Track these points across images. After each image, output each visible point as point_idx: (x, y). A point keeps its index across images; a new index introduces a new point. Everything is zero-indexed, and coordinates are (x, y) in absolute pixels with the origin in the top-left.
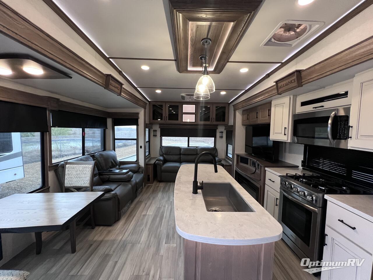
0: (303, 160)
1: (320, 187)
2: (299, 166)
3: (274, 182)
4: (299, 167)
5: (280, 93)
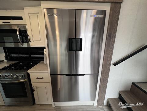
0: (5, 56)
2: (3, 61)
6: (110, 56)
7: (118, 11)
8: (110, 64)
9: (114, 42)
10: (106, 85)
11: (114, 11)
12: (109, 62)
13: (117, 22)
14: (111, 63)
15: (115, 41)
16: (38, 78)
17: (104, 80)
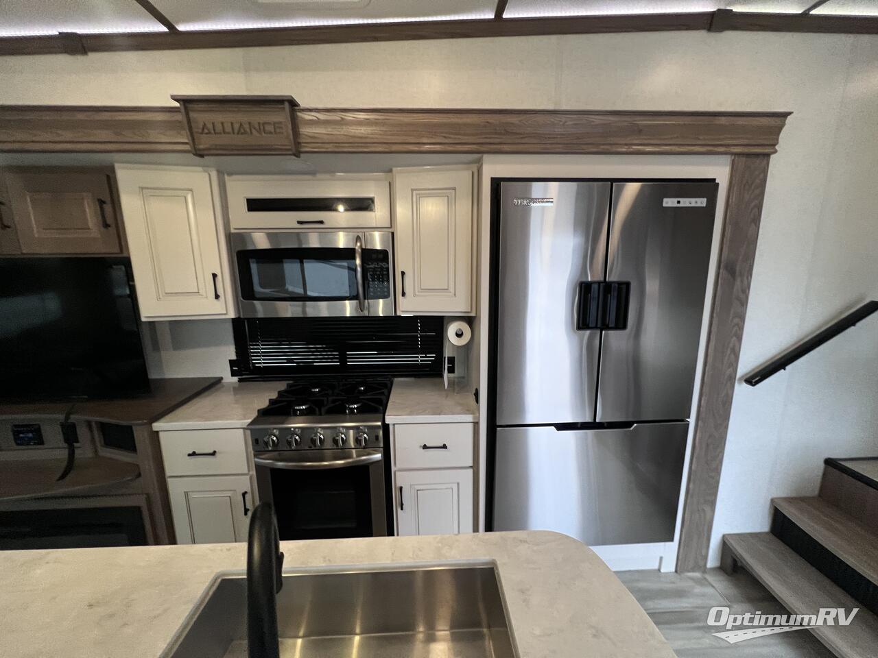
0: (234, 357)
1: (298, 408)
2: (221, 378)
3: (215, 452)
4: (223, 381)
5: (201, 153)
6: (731, 345)
7: (758, 181)
8: (732, 379)
9: (745, 291)
10: (718, 471)
11: (744, 182)
12: (729, 371)
13: (756, 220)
14: (738, 376)
15: (749, 287)
16: (425, 447)
17: (708, 445)
